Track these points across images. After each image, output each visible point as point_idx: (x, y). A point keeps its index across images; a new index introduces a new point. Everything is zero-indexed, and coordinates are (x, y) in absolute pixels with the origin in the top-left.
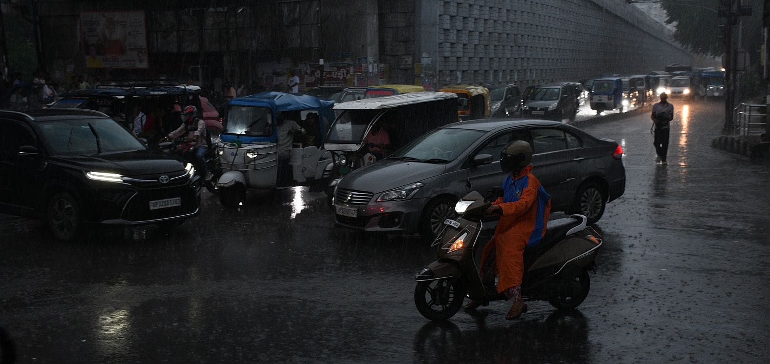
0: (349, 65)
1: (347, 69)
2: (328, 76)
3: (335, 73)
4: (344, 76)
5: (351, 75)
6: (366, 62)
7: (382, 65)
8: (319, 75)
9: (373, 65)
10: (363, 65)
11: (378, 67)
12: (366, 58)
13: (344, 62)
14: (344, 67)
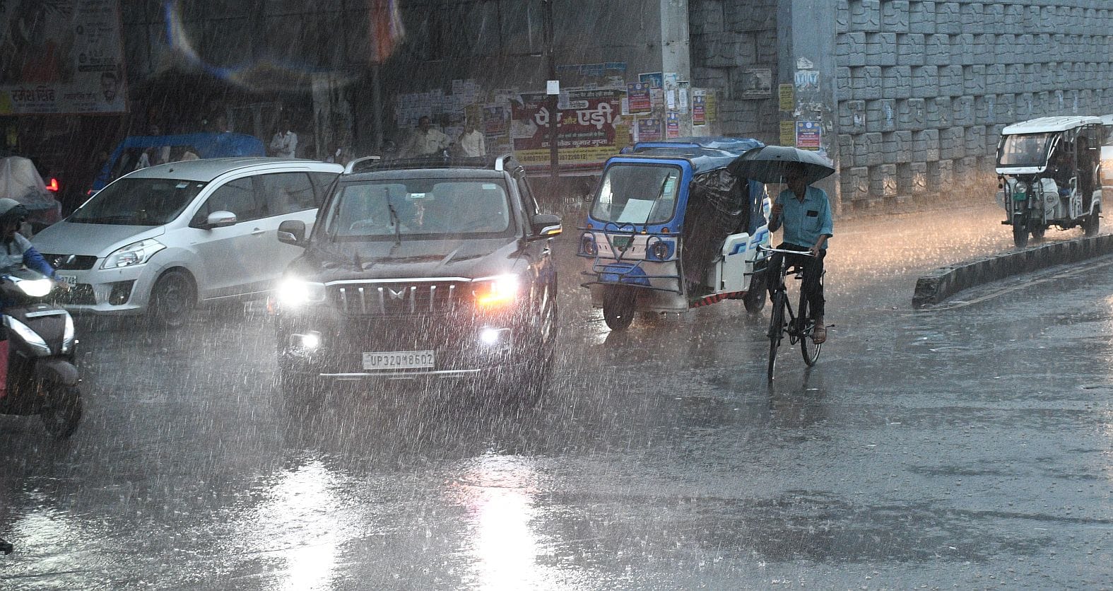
0: (617, 94)
1: (613, 102)
2: (569, 120)
3: (584, 115)
4: (606, 119)
5: (623, 118)
6: (661, 87)
7: (698, 92)
8: (547, 119)
9: (677, 93)
10: (651, 92)
11: (688, 95)
12: (660, 76)
13: (602, 88)
14: (607, 100)
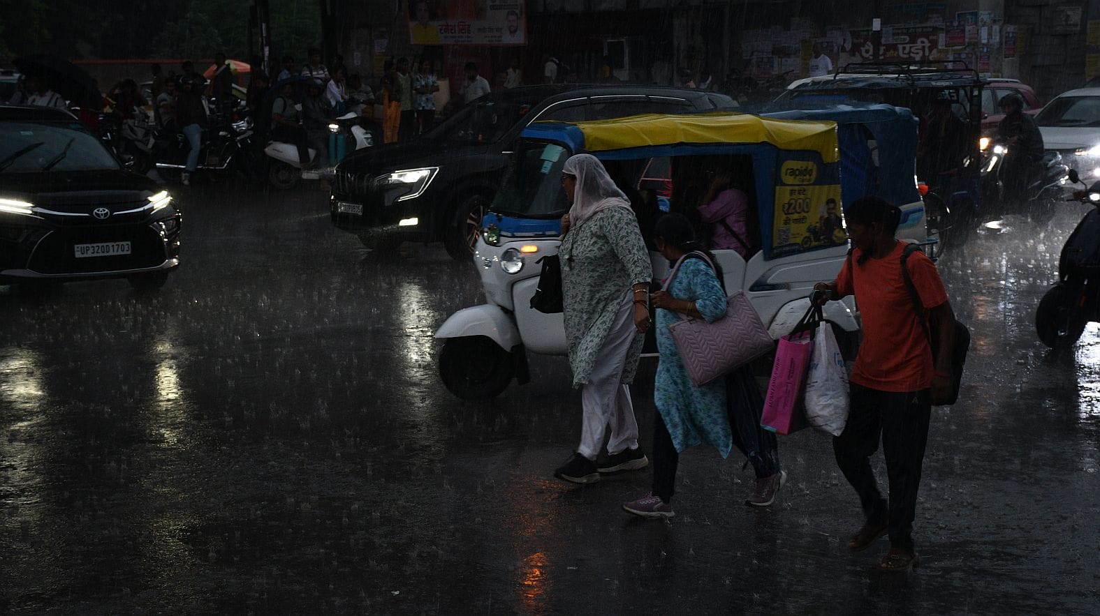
0: (936, 30)
1: (931, 37)
2: (889, 54)
3: (904, 48)
4: (924, 53)
5: (940, 51)
6: (976, 24)
7: (1010, 28)
8: (871, 52)
9: (990, 29)
10: (967, 28)
11: (1000, 31)
12: (976, 15)
13: (924, 25)
14: (926, 35)
